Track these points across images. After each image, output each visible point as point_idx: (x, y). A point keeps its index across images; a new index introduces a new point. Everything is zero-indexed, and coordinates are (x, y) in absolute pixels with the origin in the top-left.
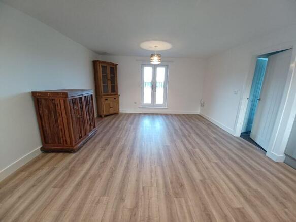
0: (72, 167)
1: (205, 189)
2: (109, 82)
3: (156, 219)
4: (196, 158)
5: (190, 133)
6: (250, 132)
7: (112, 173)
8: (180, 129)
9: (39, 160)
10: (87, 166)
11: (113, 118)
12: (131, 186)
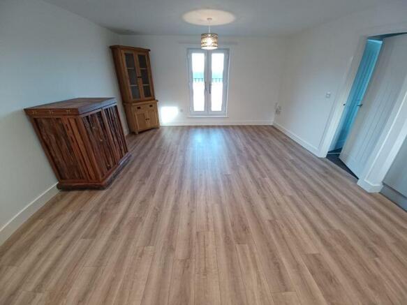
0: (103, 210)
1: (275, 231)
2: (140, 81)
3: (213, 271)
4: (266, 190)
5: (259, 154)
6: (340, 150)
7: (157, 215)
8: (246, 149)
9: (58, 201)
10: (123, 207)
11: (152, 136)
12: (182, 231)
